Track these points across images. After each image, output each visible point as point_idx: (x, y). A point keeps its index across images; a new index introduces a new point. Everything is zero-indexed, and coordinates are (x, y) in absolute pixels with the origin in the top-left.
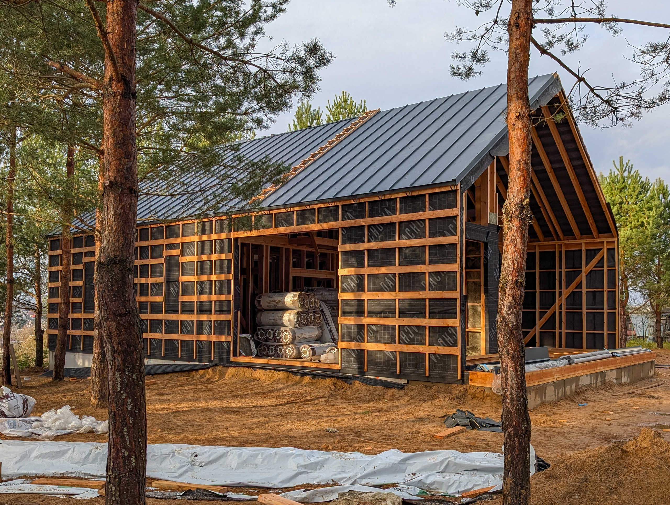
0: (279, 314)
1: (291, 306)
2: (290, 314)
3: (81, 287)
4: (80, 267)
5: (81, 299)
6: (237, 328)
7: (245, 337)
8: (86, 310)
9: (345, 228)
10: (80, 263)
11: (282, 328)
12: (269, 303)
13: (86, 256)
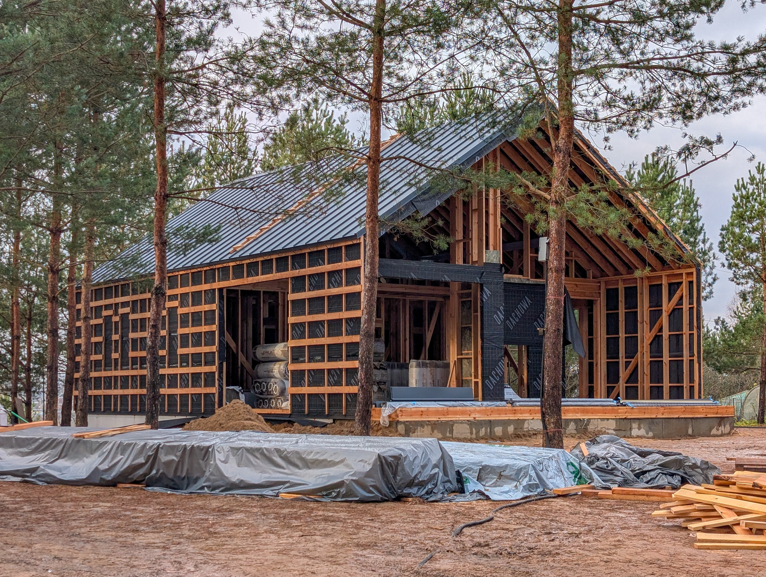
0: (271, 366)
1: (282, 357)
2: (280, 365)
3: (102, 342)
4: (100, 321)
5: (101, 356)
6: (222, 379)
7: (234, 390)
8: (107, 368)
9: (294, 278)
10: (101, 317)
11: (273, 380)
12: (263, 354)
13: (105, 310)
